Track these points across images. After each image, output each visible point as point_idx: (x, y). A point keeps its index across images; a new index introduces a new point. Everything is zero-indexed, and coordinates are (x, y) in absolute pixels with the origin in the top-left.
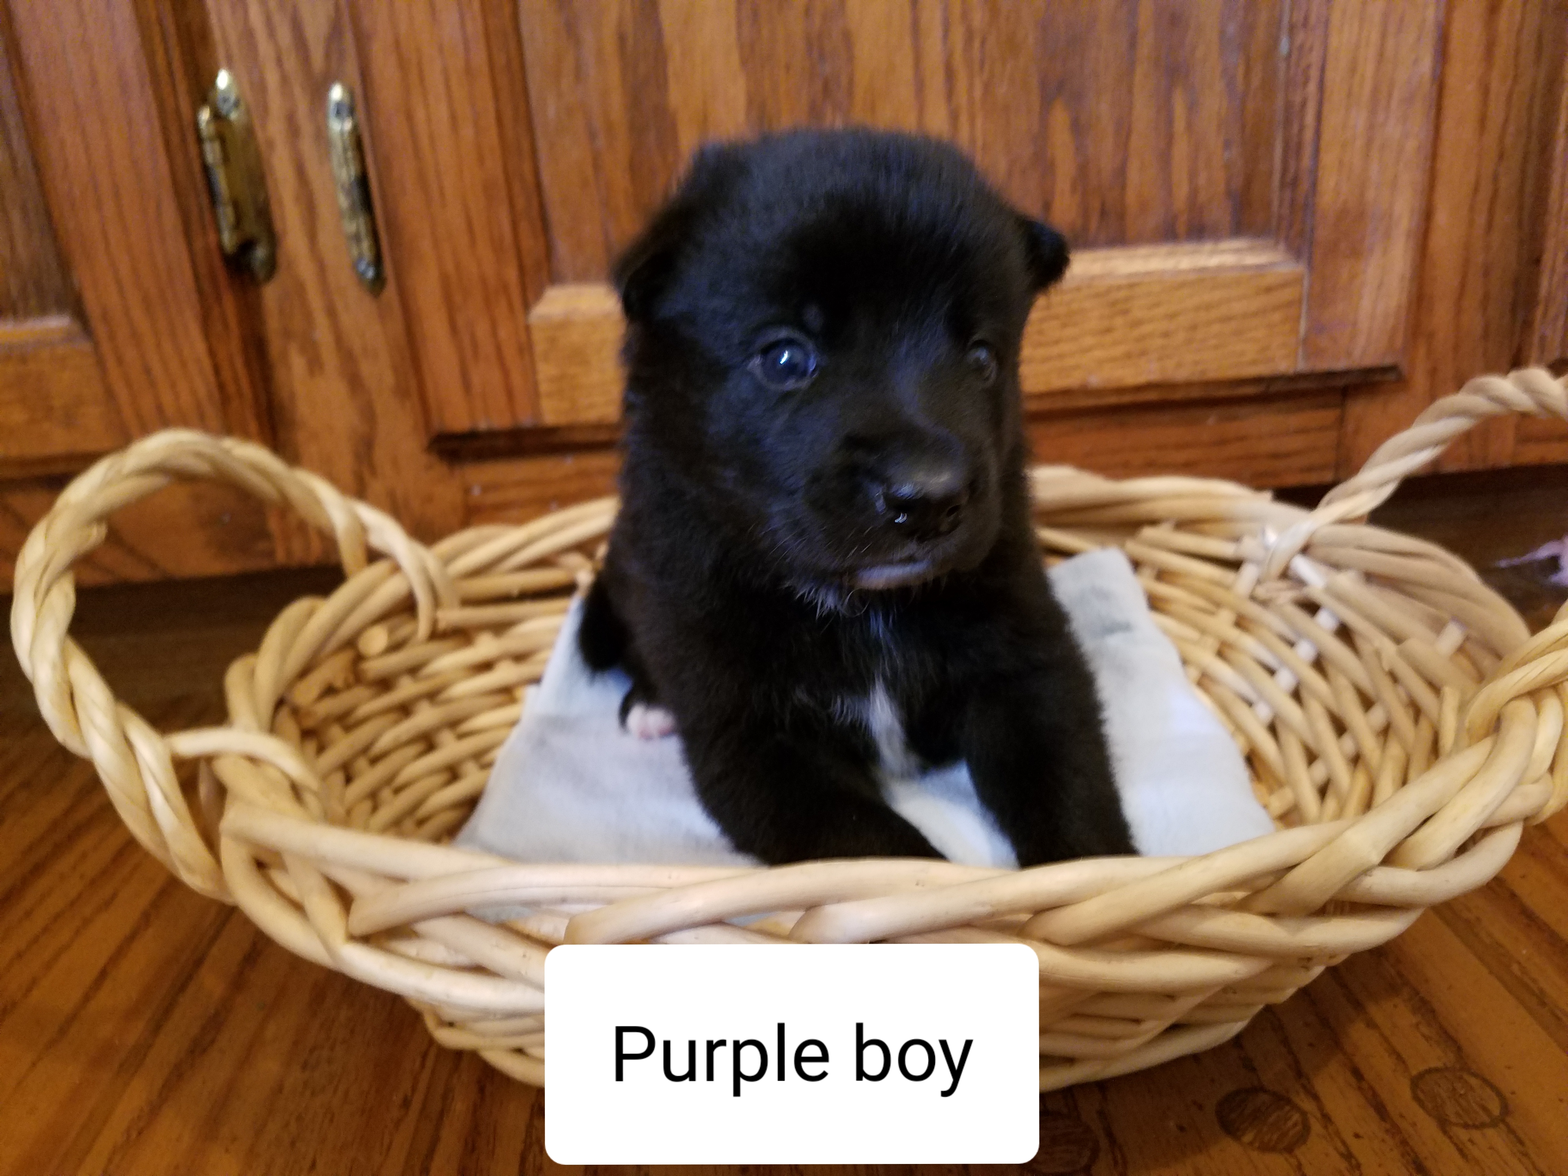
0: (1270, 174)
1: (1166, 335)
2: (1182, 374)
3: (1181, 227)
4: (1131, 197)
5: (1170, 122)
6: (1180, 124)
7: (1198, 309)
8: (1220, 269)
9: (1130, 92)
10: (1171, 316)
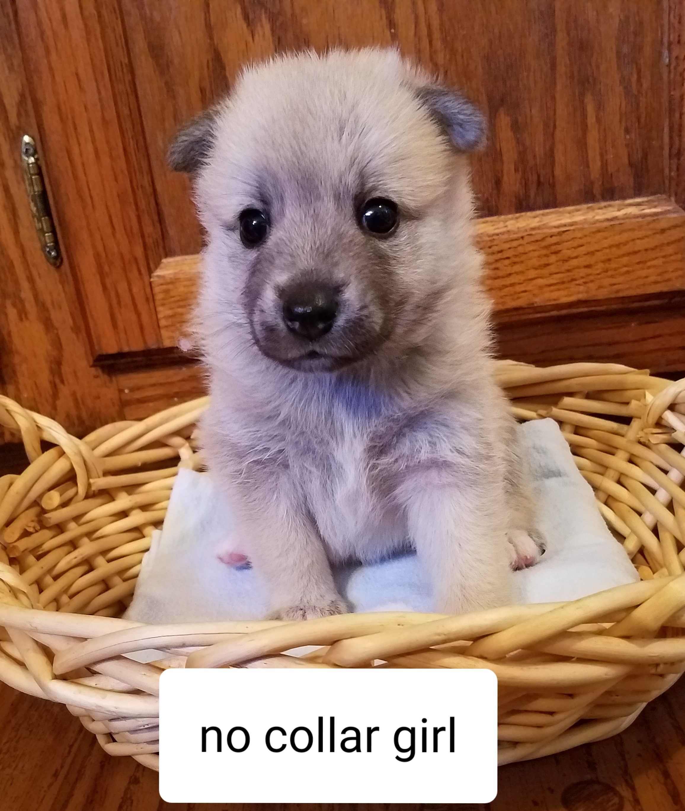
0: (662, 148)
1: (588, 266)
2: (602, 294)
3: (597, 191)
4: (558, 172)
5: (584, 116)
6: (591, 119)
7: (610, 247)
8: (627, 217)
9: (553, 98)
10: (591, 253)
